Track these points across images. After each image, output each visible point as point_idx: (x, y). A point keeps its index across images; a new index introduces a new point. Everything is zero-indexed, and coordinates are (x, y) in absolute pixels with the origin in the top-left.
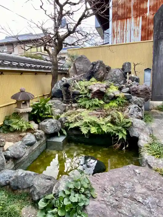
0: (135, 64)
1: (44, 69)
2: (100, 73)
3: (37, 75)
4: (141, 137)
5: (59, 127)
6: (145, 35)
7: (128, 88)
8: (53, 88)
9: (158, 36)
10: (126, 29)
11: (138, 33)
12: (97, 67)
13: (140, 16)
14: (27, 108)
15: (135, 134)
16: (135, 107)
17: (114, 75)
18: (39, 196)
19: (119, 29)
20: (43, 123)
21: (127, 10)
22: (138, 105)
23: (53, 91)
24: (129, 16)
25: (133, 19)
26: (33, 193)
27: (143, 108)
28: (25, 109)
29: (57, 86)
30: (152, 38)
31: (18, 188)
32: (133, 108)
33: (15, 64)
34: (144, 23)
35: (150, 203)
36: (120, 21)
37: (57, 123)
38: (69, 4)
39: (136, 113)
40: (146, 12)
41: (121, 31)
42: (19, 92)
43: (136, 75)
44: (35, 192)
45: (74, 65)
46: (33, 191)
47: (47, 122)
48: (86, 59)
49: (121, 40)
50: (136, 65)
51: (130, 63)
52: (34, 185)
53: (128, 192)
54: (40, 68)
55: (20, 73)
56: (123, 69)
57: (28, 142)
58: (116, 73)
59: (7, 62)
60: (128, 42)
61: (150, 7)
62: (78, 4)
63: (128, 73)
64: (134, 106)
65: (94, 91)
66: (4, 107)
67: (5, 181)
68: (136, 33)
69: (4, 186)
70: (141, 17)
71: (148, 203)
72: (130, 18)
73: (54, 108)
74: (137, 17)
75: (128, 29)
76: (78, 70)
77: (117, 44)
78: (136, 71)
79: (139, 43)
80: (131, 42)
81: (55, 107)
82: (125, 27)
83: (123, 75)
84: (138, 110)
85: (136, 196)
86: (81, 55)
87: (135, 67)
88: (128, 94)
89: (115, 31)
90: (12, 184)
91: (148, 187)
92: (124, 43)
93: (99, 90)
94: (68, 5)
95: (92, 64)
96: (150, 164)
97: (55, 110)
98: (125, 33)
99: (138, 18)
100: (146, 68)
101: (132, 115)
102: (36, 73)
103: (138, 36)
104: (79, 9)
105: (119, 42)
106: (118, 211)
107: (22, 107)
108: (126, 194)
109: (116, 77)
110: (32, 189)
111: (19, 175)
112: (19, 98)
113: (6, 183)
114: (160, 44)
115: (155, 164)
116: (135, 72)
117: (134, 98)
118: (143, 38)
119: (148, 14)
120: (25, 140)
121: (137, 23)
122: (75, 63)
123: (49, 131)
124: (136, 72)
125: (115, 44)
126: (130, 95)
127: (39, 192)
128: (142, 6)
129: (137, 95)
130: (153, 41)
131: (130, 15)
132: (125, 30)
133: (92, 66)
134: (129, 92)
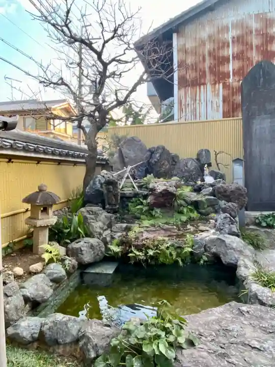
0: (216, 152)
1: (73, 156)
2: (163, 164)
3: (60, 166)
4: (240, 263)
5: (102, 253)
6: (229, 110)
7: (211, 188)
8: (87, 188)
9: (249, 112)
10: (200, 100)
11: (218, 107)
12: (158, 155)
13: (219, 83)
14: (48, 219)
15: (231, 260)
16: (225, 218)
17: (186, 168)
18: (97, 352)
19: (189, 99)
20: (74, 245)
21: (199, 74)
22: (230, 214)
23: (88, 192)
24: (202, 81)
25: (209, 86)
26: (85, 347)
27: (237, 219)
28: (45, 221)
29: (94, 184)
30: (240, 114)
31: (57, 342)
32: (222, 218)
33: (32, 146)
34: (226, 92)
35: (271, 347)
36: (189, 88)
37: (99, 245)
38: (118, 62)
39: (227, 226)
40: (229, 77)
41: (192, 102)
42: (37, 192)
43: (219, 170)
44: (89, 345)
45: (120, 151)
46: (86, 344)
47: (82, 243)
48: (140, 143)
49: (192, 116)
50: (218, 153)
51: (208, 151)
52: (87, 334)
53: (235, 336)
54: (67, 155)
55: (37, 162)
56: (198, 159)
57: (55, 276)
58: (189, 165)
59: (20, 142)
60: (203, 119)
61: (233, 70)
62: (131, 62)
63: (206, 166)
64: (223, 215)
65: (159, 191)
66: (7, 217)
67: (32, 335)
68: (215, 106)
69: (30, 342)
70: (221, 85)
71: (269, 348)
72: (204, 84)
73: (92, 221)
74: (215, 84)
75: (202, 101)
76: (126, 160)
77: (187, 122)
78: (218, 162)
79: (220, 121)
80: (208, 120)
81: (94, 218)
82: (198, 98)
83: (199, 169)
84: (230, 221)
85: (249, 341)
86: (132, 136)
87: (216, 156)
88: (212, 197)
89: (183, 103)
90: (47, 336)
91: (264, 329)
92: (198, 120)
93: (166, 190)
94: (114, 63)
95: (150, 150)
96: (261, 298)
97: (93, 224)
98: (198, 105)
99: (217, 85)
100: (236, 158)
101: (222, 229)
102: (59, 162)
103: (218, 111)
104: (129, 70)
105: (190, 118)
106: (227, 361)
107: (40, 217)
108: (234, 339)
109: (189, 171)
110: (84, 340)
111: (59, 319)
112: (38, 201)
113: (33, 337)
114: (253, 123)
115: (270, 298)
116: (217, 165)
117: (223, 203)
118: (226, 115)
119: (231, 80)
120: (49, 271)
121: (216, 92)
122: (122, 149)
123: (85, 259)
124: (220, 165)
125: (183, 121)
126: (215, 198)
127: (96, 344)
128: (221, 69)
129: (226, 199)
130: (240, 119)
131: (205, 80)
132: (198, 102)
133: (149, 153)
134: (213, 194)
